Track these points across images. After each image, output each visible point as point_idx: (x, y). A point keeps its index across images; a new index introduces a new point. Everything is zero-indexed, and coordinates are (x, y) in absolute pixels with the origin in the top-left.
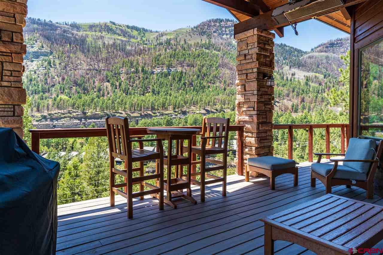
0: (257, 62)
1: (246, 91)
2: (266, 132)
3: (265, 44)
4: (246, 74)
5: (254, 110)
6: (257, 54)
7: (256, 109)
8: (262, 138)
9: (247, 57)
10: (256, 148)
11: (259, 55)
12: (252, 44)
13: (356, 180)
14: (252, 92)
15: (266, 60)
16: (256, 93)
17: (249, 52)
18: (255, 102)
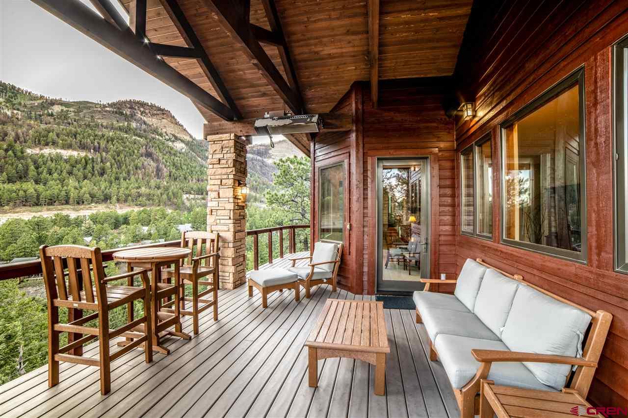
0: (234, 168)
1: (219, 198)
2: (240, 241)
3: (240, 151)
4: (220, 180)
5: (230, 219)
6: (234, 160)
7: (232, 218)
8: (238, 248)
9: (222, 162)
10: (233, 259)
11: (235, 161)
12: (227, 149)
13: (326, 279)
14: (227, 199)
15: (241, 167)
16: (232, 201)
17: (223, 157)
18: (230, 210)
